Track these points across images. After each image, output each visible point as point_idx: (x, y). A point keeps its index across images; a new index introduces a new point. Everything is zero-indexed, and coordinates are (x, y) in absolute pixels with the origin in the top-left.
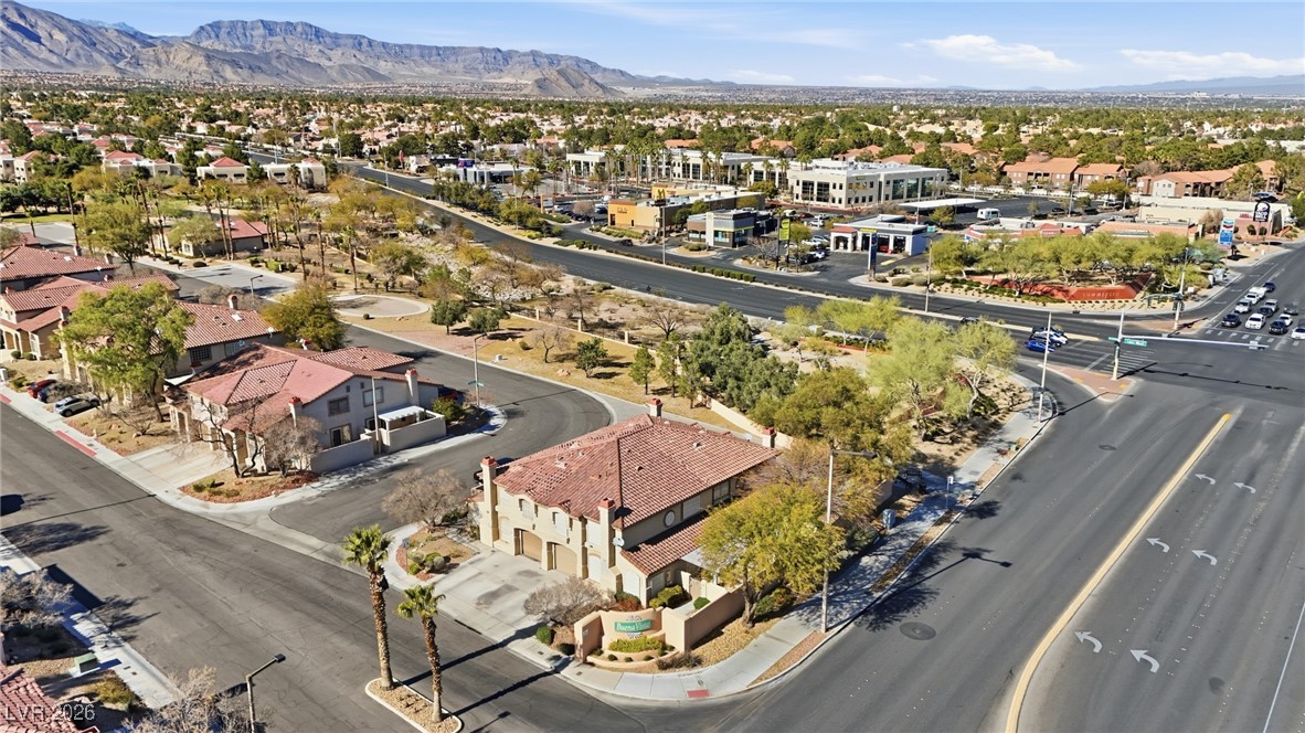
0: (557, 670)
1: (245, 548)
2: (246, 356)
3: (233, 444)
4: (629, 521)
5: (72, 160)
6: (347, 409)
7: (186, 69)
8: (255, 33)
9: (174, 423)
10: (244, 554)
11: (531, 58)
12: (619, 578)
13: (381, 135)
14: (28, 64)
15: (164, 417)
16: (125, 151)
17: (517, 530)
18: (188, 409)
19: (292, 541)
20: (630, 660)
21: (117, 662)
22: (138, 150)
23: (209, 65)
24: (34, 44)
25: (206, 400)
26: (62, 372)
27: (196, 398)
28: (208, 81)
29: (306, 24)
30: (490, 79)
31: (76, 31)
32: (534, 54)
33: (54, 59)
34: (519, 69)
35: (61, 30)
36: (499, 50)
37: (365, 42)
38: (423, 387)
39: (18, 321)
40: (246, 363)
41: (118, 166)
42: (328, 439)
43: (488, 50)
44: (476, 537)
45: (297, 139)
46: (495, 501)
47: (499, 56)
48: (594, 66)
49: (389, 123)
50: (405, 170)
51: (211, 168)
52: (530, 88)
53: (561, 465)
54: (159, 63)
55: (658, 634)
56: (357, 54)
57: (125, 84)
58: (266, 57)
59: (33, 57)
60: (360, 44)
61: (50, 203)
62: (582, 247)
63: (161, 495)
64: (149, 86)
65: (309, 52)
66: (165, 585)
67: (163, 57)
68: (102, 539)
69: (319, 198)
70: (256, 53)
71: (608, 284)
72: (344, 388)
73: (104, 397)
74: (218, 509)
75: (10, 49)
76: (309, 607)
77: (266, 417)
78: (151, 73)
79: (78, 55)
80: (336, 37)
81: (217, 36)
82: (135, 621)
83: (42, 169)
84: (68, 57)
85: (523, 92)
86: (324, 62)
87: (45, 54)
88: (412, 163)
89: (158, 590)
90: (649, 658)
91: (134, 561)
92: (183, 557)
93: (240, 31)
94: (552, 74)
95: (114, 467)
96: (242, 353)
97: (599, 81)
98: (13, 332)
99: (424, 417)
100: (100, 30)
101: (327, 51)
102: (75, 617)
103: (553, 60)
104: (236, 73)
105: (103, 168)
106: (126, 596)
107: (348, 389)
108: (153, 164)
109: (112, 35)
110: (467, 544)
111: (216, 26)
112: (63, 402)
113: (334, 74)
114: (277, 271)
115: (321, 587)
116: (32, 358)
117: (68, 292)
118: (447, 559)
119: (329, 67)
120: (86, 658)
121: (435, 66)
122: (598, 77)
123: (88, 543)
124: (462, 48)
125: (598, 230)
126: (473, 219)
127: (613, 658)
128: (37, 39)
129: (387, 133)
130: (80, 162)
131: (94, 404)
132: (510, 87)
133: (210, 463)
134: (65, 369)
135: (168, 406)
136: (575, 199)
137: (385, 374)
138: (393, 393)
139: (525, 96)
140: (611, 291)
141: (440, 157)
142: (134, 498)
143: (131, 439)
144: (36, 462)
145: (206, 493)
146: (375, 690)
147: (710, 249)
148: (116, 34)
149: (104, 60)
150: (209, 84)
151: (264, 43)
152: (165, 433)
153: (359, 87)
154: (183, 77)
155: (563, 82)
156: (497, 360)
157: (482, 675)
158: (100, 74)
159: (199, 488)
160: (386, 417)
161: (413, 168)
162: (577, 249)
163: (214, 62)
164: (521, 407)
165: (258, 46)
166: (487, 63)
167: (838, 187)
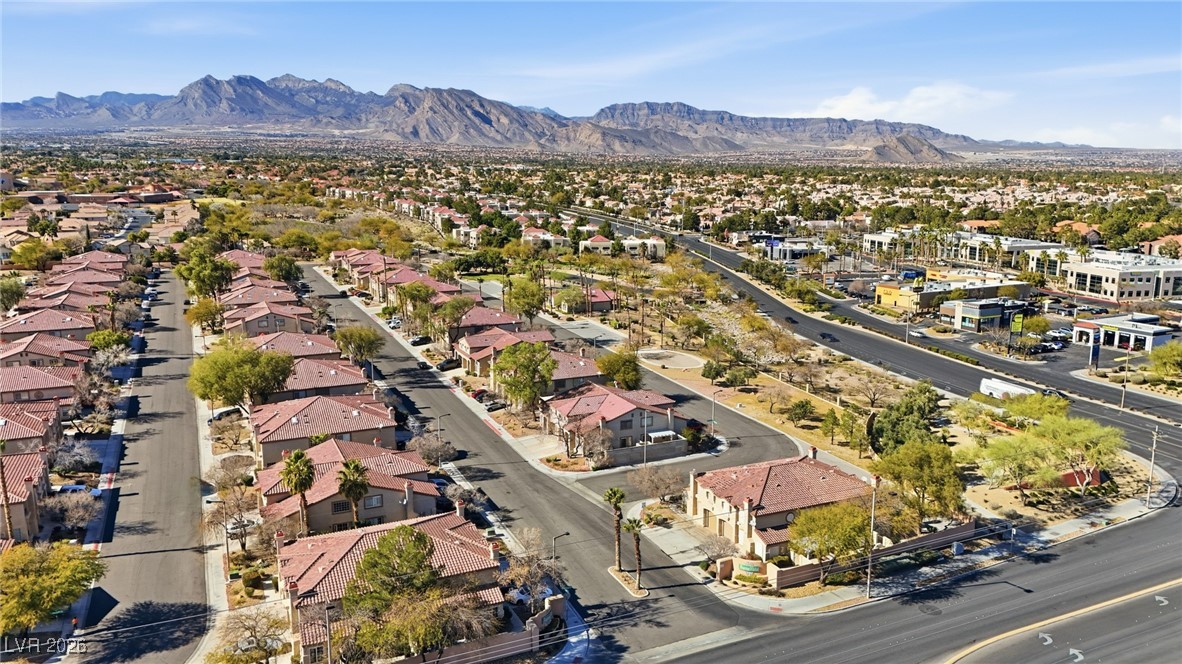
0: (705, 584)
1: (566, 495)
2: (583, 389)
3: (569, 438)
4: (760, 513)
5: (504, 233)
6: (631, 427)
7: (586, 144)
8: (640, 113)
9: (541, 422)
10: (565, 498)
11: (874, 126)
12: (753, 545)
13: (717, 211)
14: (481, 141)
15: (536, 419)
16: (536, 227)
17: (705, 510)
18: (549, 416)
19: (589, 496)
20: (744, 586)
21: (503, 535)
22: (545, 227)
23: (604, 140)
24: (487, 126)
25: (559, 411)
26: (489, 385)
27: (554, 411)
28: (601, 153)
29: (681, 104)
30: (832, 147)
31: (515, 116)
32: (878, 123)
33: (499, 137)
34: (862, 136)
35: (506, 115)
36: (845, 120)
37: (727, 117)
38: (678, 421)
39: (471, 353)
40: (582, 393)
41: (531, 238)
42: (618, 443)
43: (834, 120)
44: (684, 511)
45: (653, 214)
46: (696, 492)
47: (844, 125)
48: (936, 132)
49: (729, 197)
50: (728, 244)
51: (588, 243)
52: (869, 154)
53: (734, 477)
54: (568, 139)
55: (764, 576)
56: (719, 127)
57: (543, 157)
58: (646, 133)
59: (485, 136)
60: (723, 119)
61: (488, 266)
62: (843, 322)
63: (530, 462)
64: (559, 158)
65: (681, 127)
66: (527, 506)
67: (572, 135)
68: (501, 479)
69: (659, 267)
70: (639, 129)
71: (848, 356)
72: (630, 414)
73: (509, 403)
74: (556, 473)
75: (472, 130)
76: (591, 529)
77: (587, 426)
78: (563, 148)
79: (514, 134)
80: (704, 113)
81: (613, 116)
82: (512, 519)
83: (487, 238)
84: (508, 136)
85: (862, 158)
86: (692, 135)
87: (493, 134)
88: (735, 237)
89: (523, 507)
90: (755, 587)
91: (514, 492)
92: (536, 494)
93: (630, 111)
94: (892, 141)
95: (510, 443)
96: (581, 386)
97: (938, 147)
98: (468, 359)
99: (676, 438)
100: (532, 113)
101: (695, 126)
102: (487, 513)
103: (895, 127)
104: (622, 146)
105: (522, 240)
106: (509, 508)
107: (633, 415)
108: (552, 238)
109: (539, 118)
110: (680, 515)
111: (613, 108)
112: (488, 404)
113: (698, 145)
114: (615, 328)
115: (599, 521)
116: (475, 375)
117: (497, 337)
118: (666, 519)
119: (696, 139)
120: (490, 529)
121: (785, 136)
122: (938, 144)
123: (495, 480)
124: (811, 119)
125: (865, 307)
126: (766, 291)
127: (736, 583)
128: (488, 122)
129: (723, 209)
130: (508, 235)
131: (504, 406)
132: (850, 153)
133: (554, 447)
134: (491, 383)
135: (539, 413)
136: (858, 276)
137: (656, 409)
138: (658, 421)
139: (864, 162)
140: (849, 362)
141: (758, 234)
142: (518, 461)
143: (520, 429)
144: (474, 435)
145: (551, 464)
146: (612, 571)
147: (955, 332)
148: (542, 117)
149: (531, 138)
150: (601, 155)
151: (646, 121)
152: (535, 428)
153: (717, 155)
154: (584, 150)
155: (901, 148)
156: (738, 406)
157: (667, 577)
158: (527, 148)
159: (548, 461)
160: (653, 435)
161: (735, 242)
162: (839, 324)
163: (608, 138)
164: (741, 441)
165: (642, 124)
166: (832, 132)
167: (1110, 280)
